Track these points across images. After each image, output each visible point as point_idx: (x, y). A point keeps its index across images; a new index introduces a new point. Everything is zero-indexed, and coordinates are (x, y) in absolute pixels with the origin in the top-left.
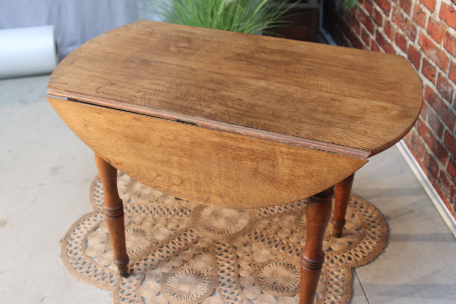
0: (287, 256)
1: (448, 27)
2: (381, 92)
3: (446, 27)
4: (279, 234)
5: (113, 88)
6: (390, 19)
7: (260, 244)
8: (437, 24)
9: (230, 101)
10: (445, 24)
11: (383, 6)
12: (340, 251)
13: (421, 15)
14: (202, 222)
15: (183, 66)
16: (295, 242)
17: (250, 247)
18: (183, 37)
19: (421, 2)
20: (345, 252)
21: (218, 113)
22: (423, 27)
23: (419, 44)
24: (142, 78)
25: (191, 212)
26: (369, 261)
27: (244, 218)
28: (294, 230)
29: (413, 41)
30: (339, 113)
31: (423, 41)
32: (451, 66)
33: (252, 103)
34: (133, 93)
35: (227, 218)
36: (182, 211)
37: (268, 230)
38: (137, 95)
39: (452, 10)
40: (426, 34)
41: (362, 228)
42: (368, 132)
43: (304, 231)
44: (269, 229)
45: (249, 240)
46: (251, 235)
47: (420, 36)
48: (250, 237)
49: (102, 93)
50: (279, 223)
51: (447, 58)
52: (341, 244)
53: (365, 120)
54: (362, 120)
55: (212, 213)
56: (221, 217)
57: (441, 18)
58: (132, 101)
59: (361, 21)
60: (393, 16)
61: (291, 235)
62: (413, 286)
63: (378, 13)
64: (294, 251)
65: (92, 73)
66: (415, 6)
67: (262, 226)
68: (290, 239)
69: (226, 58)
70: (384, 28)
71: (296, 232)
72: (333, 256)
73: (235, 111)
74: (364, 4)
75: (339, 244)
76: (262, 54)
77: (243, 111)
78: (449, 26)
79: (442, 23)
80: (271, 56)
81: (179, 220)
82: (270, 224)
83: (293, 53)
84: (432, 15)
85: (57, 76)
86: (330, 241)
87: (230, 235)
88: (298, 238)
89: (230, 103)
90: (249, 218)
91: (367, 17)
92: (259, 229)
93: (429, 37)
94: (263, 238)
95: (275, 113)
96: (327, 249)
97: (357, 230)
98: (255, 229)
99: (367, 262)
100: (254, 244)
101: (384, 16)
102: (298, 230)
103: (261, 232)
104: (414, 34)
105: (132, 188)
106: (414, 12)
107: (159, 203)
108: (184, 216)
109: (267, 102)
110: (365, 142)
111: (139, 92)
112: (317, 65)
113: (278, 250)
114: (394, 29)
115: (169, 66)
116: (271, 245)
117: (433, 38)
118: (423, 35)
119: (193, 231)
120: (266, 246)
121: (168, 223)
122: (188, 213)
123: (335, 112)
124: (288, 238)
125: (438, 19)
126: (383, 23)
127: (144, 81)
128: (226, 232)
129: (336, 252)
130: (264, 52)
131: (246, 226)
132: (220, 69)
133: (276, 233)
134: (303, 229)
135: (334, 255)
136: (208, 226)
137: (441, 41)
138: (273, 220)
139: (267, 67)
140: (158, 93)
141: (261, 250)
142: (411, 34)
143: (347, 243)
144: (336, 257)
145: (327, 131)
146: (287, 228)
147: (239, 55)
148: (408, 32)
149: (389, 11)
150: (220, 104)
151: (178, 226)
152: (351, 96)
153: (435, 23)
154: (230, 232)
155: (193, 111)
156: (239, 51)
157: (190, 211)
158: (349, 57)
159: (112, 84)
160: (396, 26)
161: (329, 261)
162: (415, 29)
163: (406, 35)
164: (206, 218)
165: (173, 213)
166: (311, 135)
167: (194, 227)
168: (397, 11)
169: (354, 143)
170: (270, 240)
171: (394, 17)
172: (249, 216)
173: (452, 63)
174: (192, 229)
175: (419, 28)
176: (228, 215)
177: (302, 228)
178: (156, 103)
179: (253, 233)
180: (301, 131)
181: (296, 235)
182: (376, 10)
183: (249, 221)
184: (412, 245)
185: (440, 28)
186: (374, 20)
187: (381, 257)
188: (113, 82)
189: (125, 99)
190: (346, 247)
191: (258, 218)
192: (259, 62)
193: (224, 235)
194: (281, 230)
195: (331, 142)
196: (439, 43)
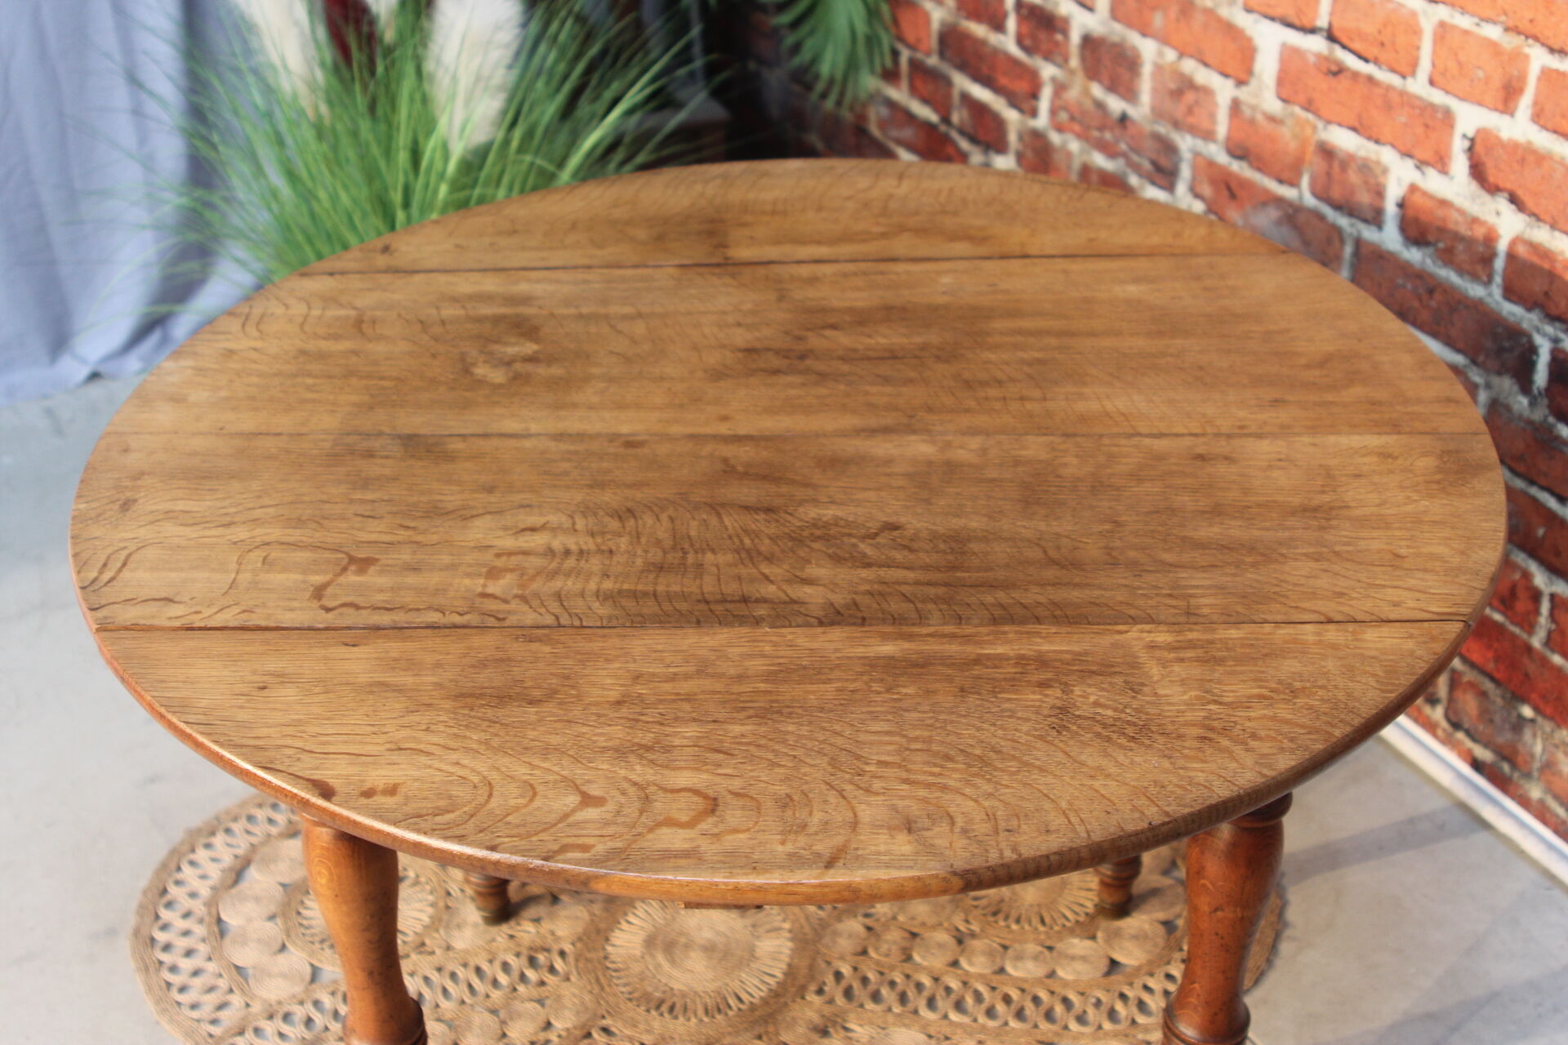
0: (984, 1028)
1: (1325, 128)
2: (1329, 397)
3: (1314, 128)
4: (917, 958)
5: (373, 578)
6: (1042, 121)
7: (872, 1011)
8: (1272, 119)
9: (863, 538)
10: (1310, 117)
11: (1003, 81)
12: (1150, 962)
13: (1190, 97)
14: (625, 985)
15: (581, 437)
16: (987, 971)
17: (842, 1033)
18: (497, 320)
19: (1182, 55)
20: (1168, 963)
21: (858, 598)
22: (1208, 136)
23: (1197, 196)
24: (465, 515)
25: (571, 959)
26: (1259, 972)
27: (769, 931)
28: (962, 928)
29: (1170, 188)
30: (1259, 505)
31: (1213, 182)
32: (1357, 253)
33: (941, 530)
34: (477, 584)
35: (709, 949)
36: (532, 962)
37: (872, 953)
38: (494, 588)
39: (1334, 68)
40: (1222, 158)
41: (1179, 862)
42: (1403, 552)
43: (996, 922)
44: (876, 949)
45: (827, 1010)
46: (826, 988)
47: (1195, 169)
48: (826, 998)
49: (351, 611)
50: (901, 918)
51: (1338, 230)
52: (1140, 937)
53: (1358, 512)
54: (1345, 512)
55: (650, 942)
56: (687, 946)
57: (1285, 101)
58: (499, 619)
59: (900, 142)
60: (1053, 112)
61: (963, 951)
62: (1431, 1016)
63: (979, 110)
64: (1000, 1008)
65: (241, 533)
66: (1159, 69)
67: (845, 945)
68: (964, 963)
69: (717, 375)
70: (1020, 157)
71: (973, 935)
72: (1135, 985)
73: (911, 575)
74: (904, 83)
75: (1135, 937)
76: (828, 333)
77: (938, 569)
78: (1329, 122)
79: (1293, 115)
80: (869, 336)
81: (540, 1002)
82: (869, 929)
83: (934, 309)
84: (1243, 94)
85: (101, 572)
86: (1100, 935)
87: (753, 1008)
88: (991, 954)
89: (865, 547)
90: (787, 926)
91: (929, 127)
92: (842, 958)
93: (1237, 167)
94: (872, 987)
95: (1052, 553)
96: (1106, 969)
97: (1166, 872)
98: (829, 963)
99: (1254, 978)
100: (852, 1016)
101: (1011, 116)
102: (975, 927)
103: (855, 969)
104: (1164, 162)
105: (305, 922)
106: (1155, 91)
107: (432, 953)
108: (550, 979)
109: (990, 517)
110: (1425, 593)
111: (493, 573)
112: (1053, 341)
113: (945, 1017)
114: (1069, 155)
115: (527, 444)
116: (910, 1007)
117: (1259, 169)
118: (1211, 164)
119: (613, 1029)
120: (898, 1015)
121: (503, 1022)
122: (559, 964)
123: (1245, 504)
124: (955, 964)
125: (1273, 105)
126: (1012, 138)
127: (478, 522)
128: (732, 1002)
129: (1138, 969)
130: (834, 327)
131: (791, 957)
132: (725, 418)
133: (908, 958)
134: (991, 919)
135: (1136, 981)
136: (657, 994)
137: (1299, 175)
138: (873, 911)
139: (886, 380)
140: (570, 563)
141: (887, 1035)
142: (1155, 164)
143: (1161, 930)
144: (1146, 988)
145: (1275, 582)
146: (934, 927)
147: (750, 351)
148: (1135, 158)
149: (1034, 95)
150: (837, 560)
151: (548, 1025)
152: (1246, 431)
153: (1259, 117)
154: (744, 996)
155: (761, 611)
156: (741, 337)
157: (562, 954)
158: (1133, 290)
159: (364, 564)
160: (1074, 146)
161: (1134, 1010)
162: (1170, 149)
163: (1129, 171)
164: (636, 968)
165: (503, 979)
166: (1239, 608)
167: (611, 1013)
168: (1073, 94)
169: (1394, 606)
170: (900, 988)
171: (1063, 116)
172: (784, 920)
173: (1358, 243)
174: (607, 1022)
175: (1186, 144)
176: (707, 934)
177: (985, 915)
178: (602, 610)
179: (830, 979)
180: (1193, 601)
181: (977, 944)
182: (966, 98)
183: (791, 940)
184: (1359, 877)
185: (1286, 133)
186: (962, 132)
187: (1285, 948)
188: (361, 554)
189: (461, 615)
190: (1161, 941)
191: (820, 919)
192: (845, 368)
193: (730, 1013)
194: (918, 940)
195: (1322, 619)
196: (1294, 183)
